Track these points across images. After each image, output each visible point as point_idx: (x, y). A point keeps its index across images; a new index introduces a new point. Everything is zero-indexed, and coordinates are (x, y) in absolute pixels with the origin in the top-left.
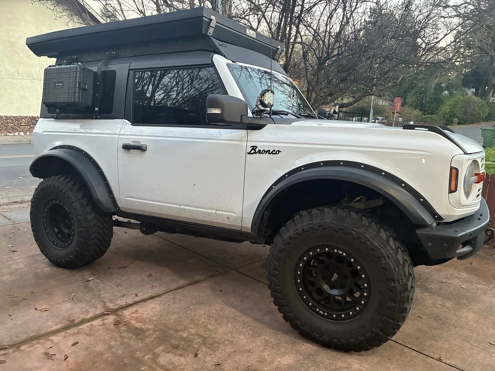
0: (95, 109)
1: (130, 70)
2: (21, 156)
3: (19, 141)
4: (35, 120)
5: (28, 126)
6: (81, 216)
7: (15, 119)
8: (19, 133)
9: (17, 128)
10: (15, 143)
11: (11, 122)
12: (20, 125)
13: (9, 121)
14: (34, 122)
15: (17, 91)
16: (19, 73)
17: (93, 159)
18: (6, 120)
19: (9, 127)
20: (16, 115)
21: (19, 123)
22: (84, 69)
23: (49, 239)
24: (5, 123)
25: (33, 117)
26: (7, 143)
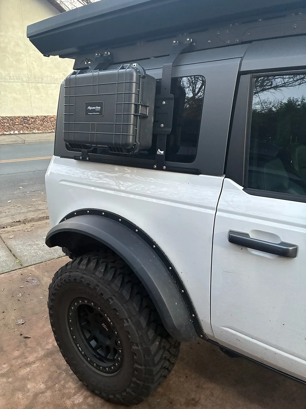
0: (158, 153)
1: (240, 74)
2: (19, 160)
3: (15, 141)
4: (26, 119)
5: (22, 125)
6: (138, 346)
7: (10, 119)
8: (14, 132)
9: (12, 127)
10: (11, 143)
11: (7, 122)
12: (14, 124)
13: (5, 121)
14: (26, 121)
15: (10, 93)
16: (10, 77)
17: (157, 245)
18: (2, 120)
19: (5, 126)
20: (11, 116)
21: (14, 123)
22: (144, 77)
23: (79, 349)
24: (2, 123)
25: (24, 117)
26: (5, 143)
